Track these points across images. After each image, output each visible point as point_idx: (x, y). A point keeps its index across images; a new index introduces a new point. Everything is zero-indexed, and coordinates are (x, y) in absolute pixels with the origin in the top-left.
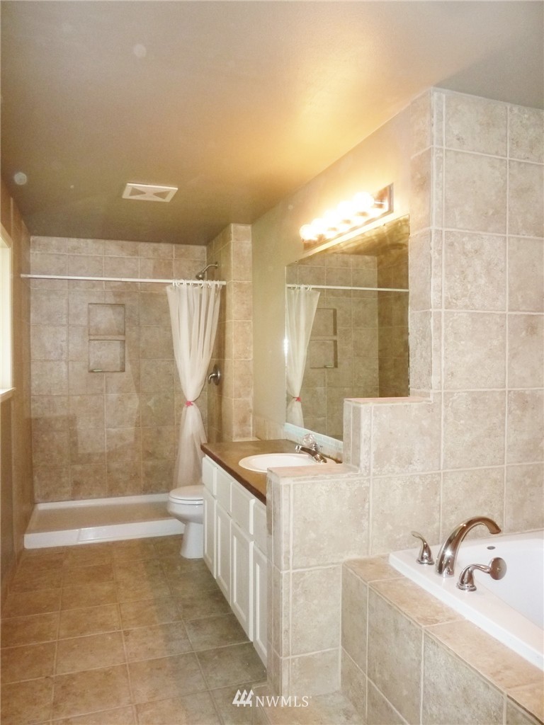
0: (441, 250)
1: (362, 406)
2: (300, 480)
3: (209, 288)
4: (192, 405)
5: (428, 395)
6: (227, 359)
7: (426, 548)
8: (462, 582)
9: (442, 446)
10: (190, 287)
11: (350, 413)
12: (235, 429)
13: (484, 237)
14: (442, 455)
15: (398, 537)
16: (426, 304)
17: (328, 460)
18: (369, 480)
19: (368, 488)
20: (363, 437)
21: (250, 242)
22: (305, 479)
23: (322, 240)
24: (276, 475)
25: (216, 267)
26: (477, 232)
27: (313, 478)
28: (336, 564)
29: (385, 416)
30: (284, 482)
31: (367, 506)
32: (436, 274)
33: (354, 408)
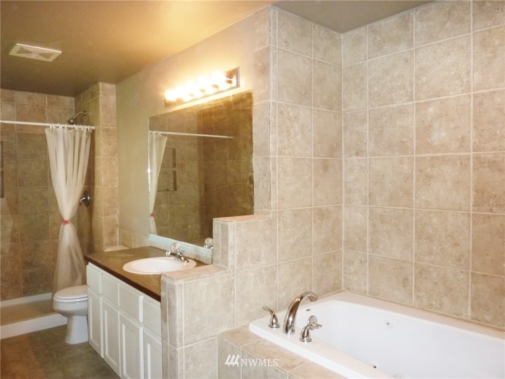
0: (275, 116)
1: (229, 224)
2: (189, 280)
3: (81, 132)
4: (69, 223)
5: (269, 213)
6: (96, 187)
7: (274, 316)
8: (303, 337)
9: (278, 247)
10: (66, 131)
11: (218, 228)
12: (105, 240)
13: (300, 108)
14: (278, 252)
15: (252, 311)
16: (267, 152)
17: (190, 260)
18: (234, 275)
19: (233, 280)
20: (230, 245)
21: (115, 97)
22: (192, 279)
23: (180, 102)
24: (170, 278)
25: (85, 115)
26: (295, 105)
27: (198, 278)
28: (213, 336)
29: (243, 230)
30: (177, 283)
31: (233, 293)
32: (272, 132)
33: (222, 225)
